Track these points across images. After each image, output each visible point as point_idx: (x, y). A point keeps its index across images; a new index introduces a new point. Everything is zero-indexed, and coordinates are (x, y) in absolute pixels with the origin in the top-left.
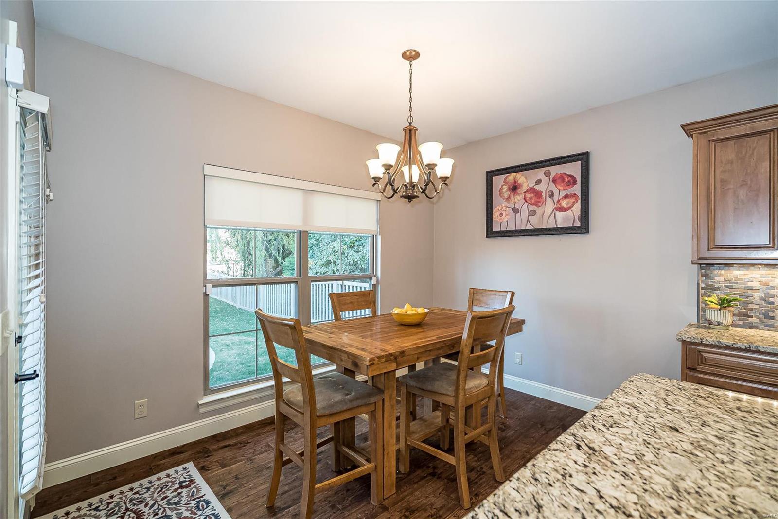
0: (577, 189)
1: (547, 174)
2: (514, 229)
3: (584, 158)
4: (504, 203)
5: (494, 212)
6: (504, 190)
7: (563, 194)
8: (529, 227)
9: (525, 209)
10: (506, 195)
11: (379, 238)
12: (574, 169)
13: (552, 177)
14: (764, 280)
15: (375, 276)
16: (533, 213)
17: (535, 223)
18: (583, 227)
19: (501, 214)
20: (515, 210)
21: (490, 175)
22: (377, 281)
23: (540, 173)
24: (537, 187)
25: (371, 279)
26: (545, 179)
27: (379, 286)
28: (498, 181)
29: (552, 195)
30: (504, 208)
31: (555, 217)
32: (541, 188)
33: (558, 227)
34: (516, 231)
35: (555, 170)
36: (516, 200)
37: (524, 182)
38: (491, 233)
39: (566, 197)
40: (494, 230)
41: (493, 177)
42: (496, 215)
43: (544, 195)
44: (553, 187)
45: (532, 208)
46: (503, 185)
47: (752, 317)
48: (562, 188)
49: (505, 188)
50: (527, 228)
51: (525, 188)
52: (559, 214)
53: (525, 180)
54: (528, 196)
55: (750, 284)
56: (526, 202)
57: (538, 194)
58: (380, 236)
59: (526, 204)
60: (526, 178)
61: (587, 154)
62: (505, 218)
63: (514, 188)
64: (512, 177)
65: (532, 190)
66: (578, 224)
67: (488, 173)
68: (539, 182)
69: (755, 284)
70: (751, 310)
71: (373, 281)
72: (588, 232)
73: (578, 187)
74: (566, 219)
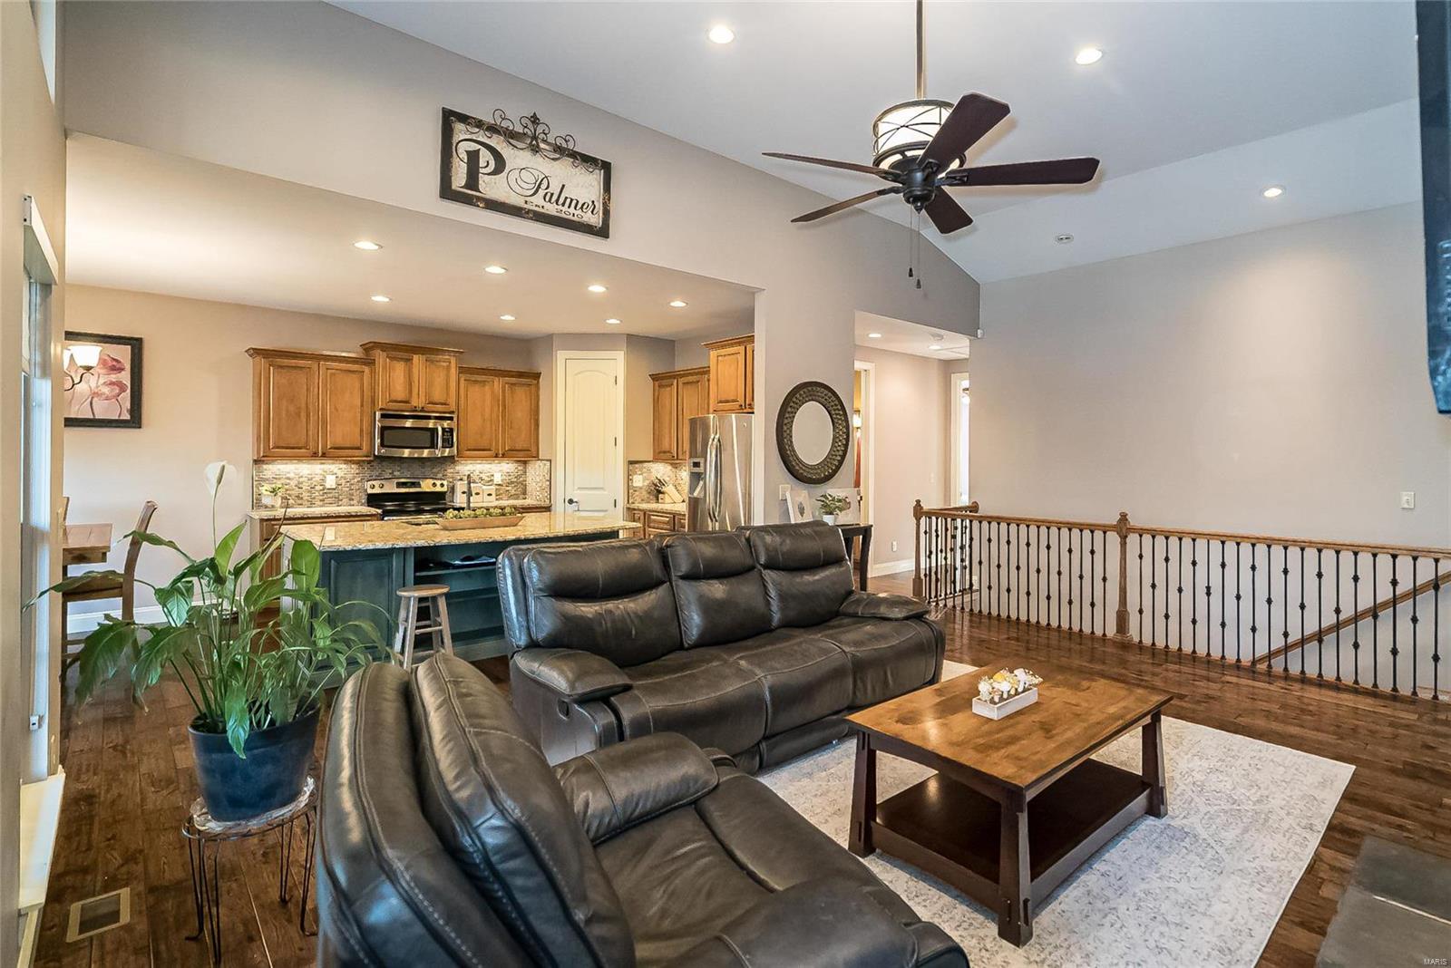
0: (125, 377)
7: (102, 378)
12: (123, 354)
14: (296, 471)
18: (135, 420)
31: (91, 403)
33: (97, 417)
39: (107, 382)
48: (100, 371)
52: (96, 402)
55: (288, 475)
61: (139, 340)
66: (128, 417)
69: (291, 475)
70: (290, 495)
72: (139, 426)
73: (126, 374)
74: (109, 409)
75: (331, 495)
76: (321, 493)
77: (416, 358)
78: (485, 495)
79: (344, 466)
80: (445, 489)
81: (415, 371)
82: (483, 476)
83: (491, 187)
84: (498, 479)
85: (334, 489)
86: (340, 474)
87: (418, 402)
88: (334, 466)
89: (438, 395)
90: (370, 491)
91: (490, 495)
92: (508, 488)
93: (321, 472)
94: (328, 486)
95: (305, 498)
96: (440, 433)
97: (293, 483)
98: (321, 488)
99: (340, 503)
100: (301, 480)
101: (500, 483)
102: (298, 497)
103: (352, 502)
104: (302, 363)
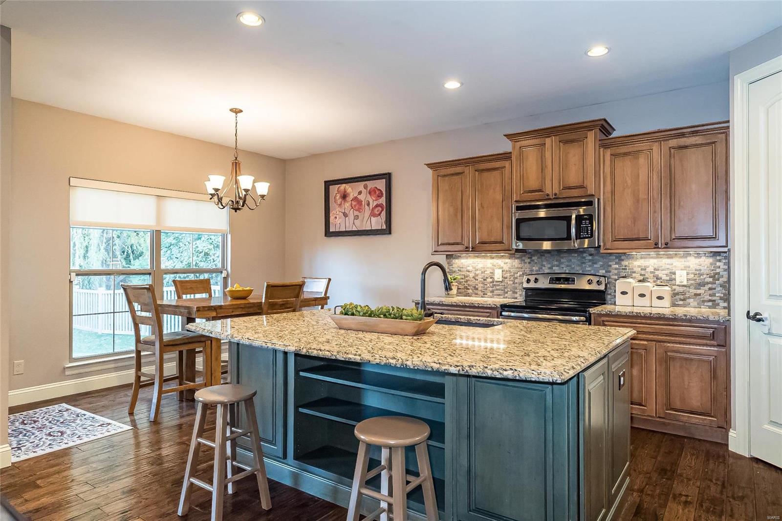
0: (383, 200)
1: (366, 187)
2: (344, 230)
3: (388, 177)
4: (338, 209)
5: (331, 215)
6: (338, 198)
7: (375, 203)
8: (354, 229)
9: (351, 214)
10: (339, 203)
11: (229, 236)
12: (381, 184)
13: (368, 189)
14: (474, 265)
15: (225, 270)
16: (356, 217)
17: (359, 226)
18: (388, 230)
19: (336, 218)
20: (345, 215)
21: (328, 184)
22: (228, 275)
23: (360, 186)
24: (359, 197)
25: (222, 272)
26: (364, 191)
27: (230, 279)
28: (334, 189)
29: (368, 205)
30: (338, 212)
31: (370, 221)
32: (362, 197)
33: (373, 229)
34: (346, 232)
35: (371, 184)
36: (346, 207)
37: (351, 192)
38: (328, 233)
39: (377, 206)
40: (331, 231)
41: (330, 187)
42: (332, 217)
43: (363, 203)
44: (369, 197)
45: (356, 213)
46: (336, 194)
47: (469, 289)
48: (374, 199)
49: (338, 196)
50: (353, 230)
51: (351, 197)
52: (373, 219)
53: (352, 190)
54: (354, 203)
55: (468, 268)
56: (352, 208)
57: (359, 202)
58: (230, 235)
59: (352, 210)
60: (352, 189)
61: (389, 175)
62: (338, 221)
63: (344, 196)
64: (343, 186)
65: (355, 199)
66: (384, 227)
67: (326, 182)
68: (360, 193)
69: (470, 268)
71: (224, 275)
72: (390, 233)
73: (384, 198)
74: (377, 223)
75: (498, 287)
76: (491, 284)
77: (548, 141)
78: (654, 297)
79: (507, 261)
80: (602, 287)
81: (548, 154)
82: (660, 274)
84: (681, 278)
85: (501, 282)
86: (506, 268)
87: (552, 188)
88: (501, 260)
89: (573, 178)
90: (525, 285)
91: (660, 298)
92: (699, 292)
93: (490, 266)
94: (496, 279)
95: (480, 289)
96: (573, 222)
97: (472, 275)
98: (491, 280)
99: (506, 295)
100: (477, 272)
101: (685, 283)
102: (475, 287)
103: (516, 296)
104: (458, 169)
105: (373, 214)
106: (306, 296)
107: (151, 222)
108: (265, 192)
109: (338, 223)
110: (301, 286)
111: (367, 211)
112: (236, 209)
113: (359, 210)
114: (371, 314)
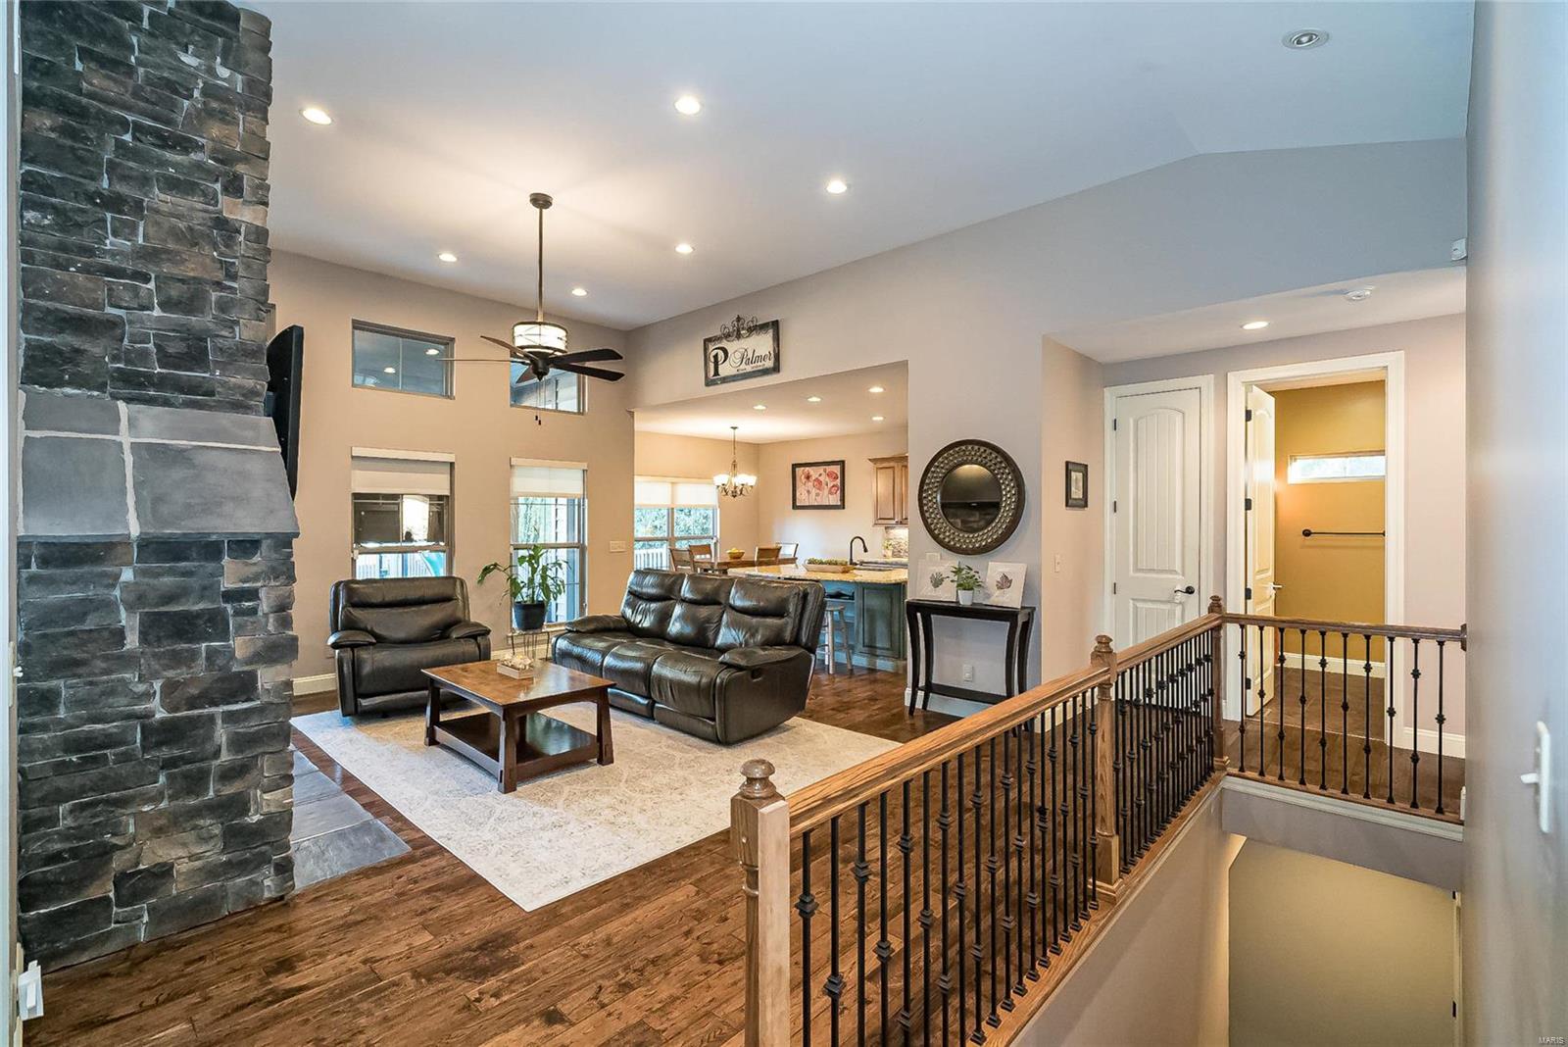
0: (838, 482)
1: (825, 471)
3: (842, 463)
4: (803, 487)
5: (797, 492)
6: (803, 478)
7: (832, 484)
9: (814, 491)
10: (804, 482)
11: (718, 510)
12: (837, 469)
13: (827, 472)
15: (714, 537)
16: (817, 495)
17: (819, 502)
18: (842, 506)
19: (801, 494)
20: (808, 492)
21: (795, 466)
22: (717, 540)
23: (821, 469)
25: (711, 539)
26: (823, 474)
27: (718, 544)
28: (799, 470)
29: (827, 485)
30: (803, 490)
31: (828, 498)
32: (821, 478)
33: (830, 504)
34: (809, 506)
35: (829, 469)
36: (809, 486)
37: (813, 474)
38: (795, 507)
39: (834, 486)
40: (797, 505)
41: (796, 468)
42: (798, 494)
43: (823, 483)
44: (827, 479)
45: (818, 491)
46: (801, 475)
47: (901, 552)
48: (831, 480)
50: (815, 505)
51: (813, 478)
52: (831, 497)
53: (814, 472)
54: (816, 483)
55: (901, 537)
57: (820, 482)
59: (814, 488)
61: (843, 462)
63: (808, 477)
64: (806, 470)
65: (817, 480)
66: (839, 503)
67: (793, 465)
68: (820, 475)
71: (714, 541)
72: (844, 508)
73: (839, 480)
74: (835, 500)
83: (725, 370)
104: (892, 464)
105: (831, 493)
106: (780, 557)
107: (666, 501)
108: (753, 484)
109: (803, 498)
110: (779, 549)
111: (826, 491)
112: (734, 496)
113: (819, 489)
114: (821, 563)
